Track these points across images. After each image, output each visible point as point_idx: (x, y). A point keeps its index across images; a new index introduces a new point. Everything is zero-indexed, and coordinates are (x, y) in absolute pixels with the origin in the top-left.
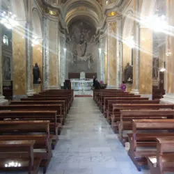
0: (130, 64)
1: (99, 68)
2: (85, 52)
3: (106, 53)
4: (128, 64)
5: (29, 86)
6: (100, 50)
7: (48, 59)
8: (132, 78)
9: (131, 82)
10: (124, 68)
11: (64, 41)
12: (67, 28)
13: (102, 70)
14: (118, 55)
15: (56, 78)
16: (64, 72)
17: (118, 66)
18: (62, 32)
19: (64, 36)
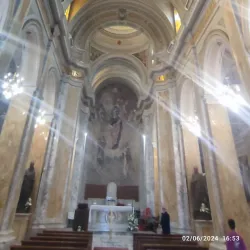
0: (200, 171)
1: (144, 175)
2: (118, 139)
3: (155, 145)
4: (196, 170)
5: (6, 220)
6: (144, 137)
7: (54, 153)
8: (208, 205)
9: (208, 216)
10: (190, 177)
11: (87, 119)
12: (93, 96)
13: (148, 181)
14: (176, 149)
15: (61, 199)
16: (78, 183)
17: (178, 175)
18: (85, 103)
19: (87, 110)
